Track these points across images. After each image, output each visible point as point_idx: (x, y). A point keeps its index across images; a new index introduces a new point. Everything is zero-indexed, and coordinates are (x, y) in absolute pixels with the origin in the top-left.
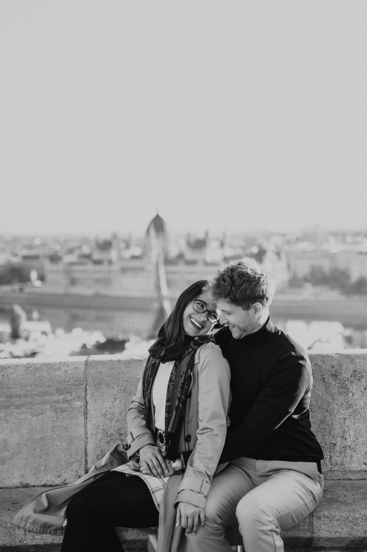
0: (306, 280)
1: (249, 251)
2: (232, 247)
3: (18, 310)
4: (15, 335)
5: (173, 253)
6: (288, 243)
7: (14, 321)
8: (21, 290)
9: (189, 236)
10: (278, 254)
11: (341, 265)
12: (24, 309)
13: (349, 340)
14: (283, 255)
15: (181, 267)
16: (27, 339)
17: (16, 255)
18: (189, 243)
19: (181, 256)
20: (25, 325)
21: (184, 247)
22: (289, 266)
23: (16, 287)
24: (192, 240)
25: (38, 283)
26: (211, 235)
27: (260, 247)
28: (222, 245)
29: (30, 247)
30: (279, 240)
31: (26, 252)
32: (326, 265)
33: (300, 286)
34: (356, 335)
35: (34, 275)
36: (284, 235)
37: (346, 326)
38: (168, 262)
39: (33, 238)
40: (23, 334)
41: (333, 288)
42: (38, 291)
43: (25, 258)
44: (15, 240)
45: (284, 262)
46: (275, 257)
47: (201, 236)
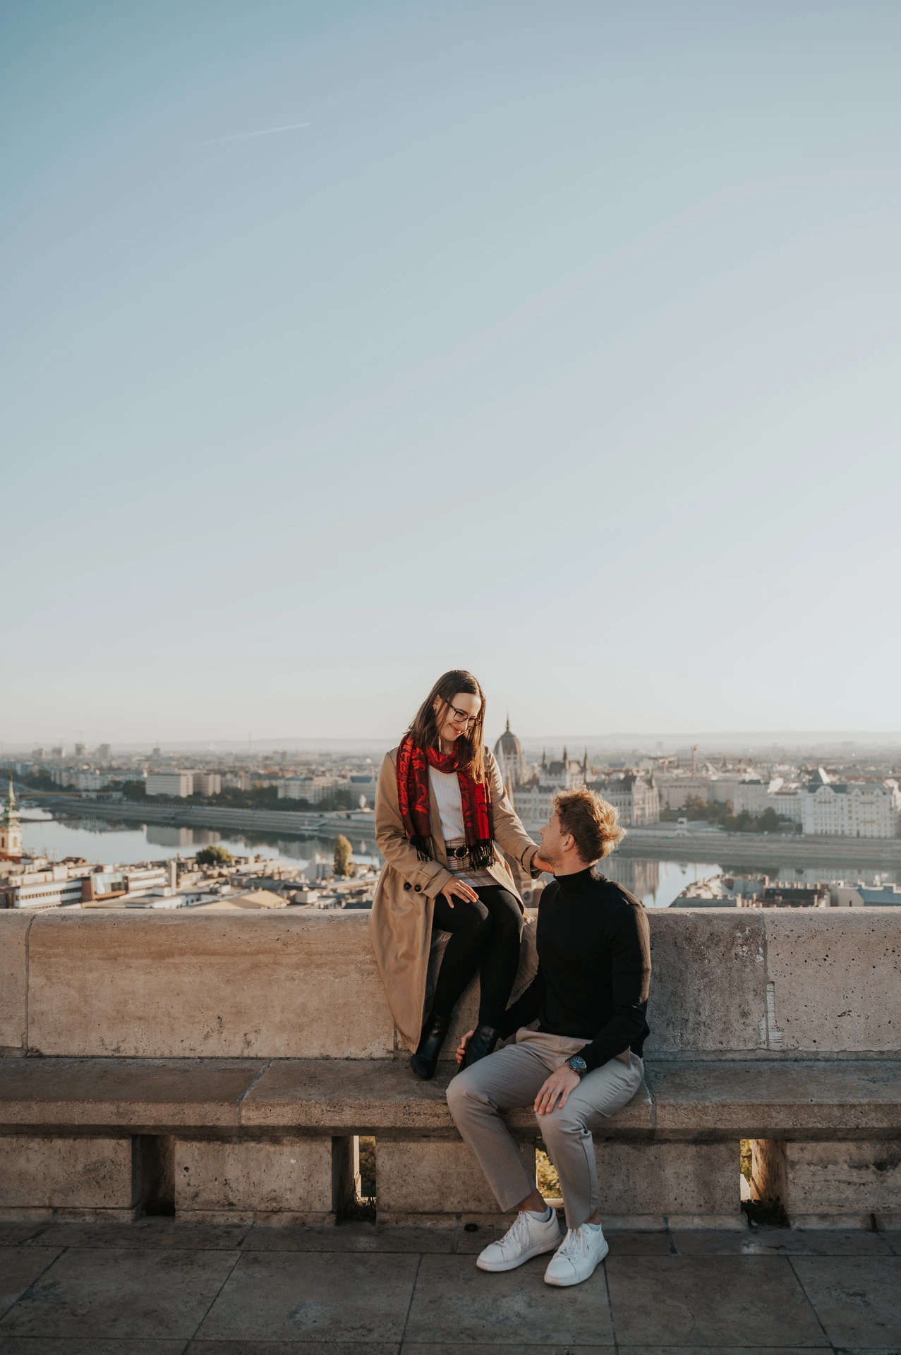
0: (680, 813)
1: (614, 777)
2: (594, 773)
3: (344, 840)
4: (340, 871)
5: (526, 776)
6: (661, 768)
7: (339, 853)
8: (349, 817)
9: (544, 757)
10: (649, 782)
11: (722, 798)
12: (349, 839)
13: (729, 885)
14: (654, 783)
15: (535, 794)
16: (353, 875)
17: (344, 777)
18: (544, 766)
19: (534, 781)
20: (351, 858)
21: (538, 770)
22: (660, 796)
23: (343, 814)
24: (548, 763)
25: (367, 810)
26: (570, 757)
27: (627, 772)
28: (583, 770)
29: (360, 768)
30: (649, 765)
31: (355, 774)
32: (704, 796)
33: (675, 820)
34: (739, 879)
35: (363, 801)
36: (655, 759)
37: (726, 869)
38: (518, 787)
39: (366, 757)
40: (349, 869)
41: (711, 823)
42: (367, 818)
43: (353, 779)
44: (344, 758)
45: (655, 790)
46: (644, 786)
47: (559, 758)
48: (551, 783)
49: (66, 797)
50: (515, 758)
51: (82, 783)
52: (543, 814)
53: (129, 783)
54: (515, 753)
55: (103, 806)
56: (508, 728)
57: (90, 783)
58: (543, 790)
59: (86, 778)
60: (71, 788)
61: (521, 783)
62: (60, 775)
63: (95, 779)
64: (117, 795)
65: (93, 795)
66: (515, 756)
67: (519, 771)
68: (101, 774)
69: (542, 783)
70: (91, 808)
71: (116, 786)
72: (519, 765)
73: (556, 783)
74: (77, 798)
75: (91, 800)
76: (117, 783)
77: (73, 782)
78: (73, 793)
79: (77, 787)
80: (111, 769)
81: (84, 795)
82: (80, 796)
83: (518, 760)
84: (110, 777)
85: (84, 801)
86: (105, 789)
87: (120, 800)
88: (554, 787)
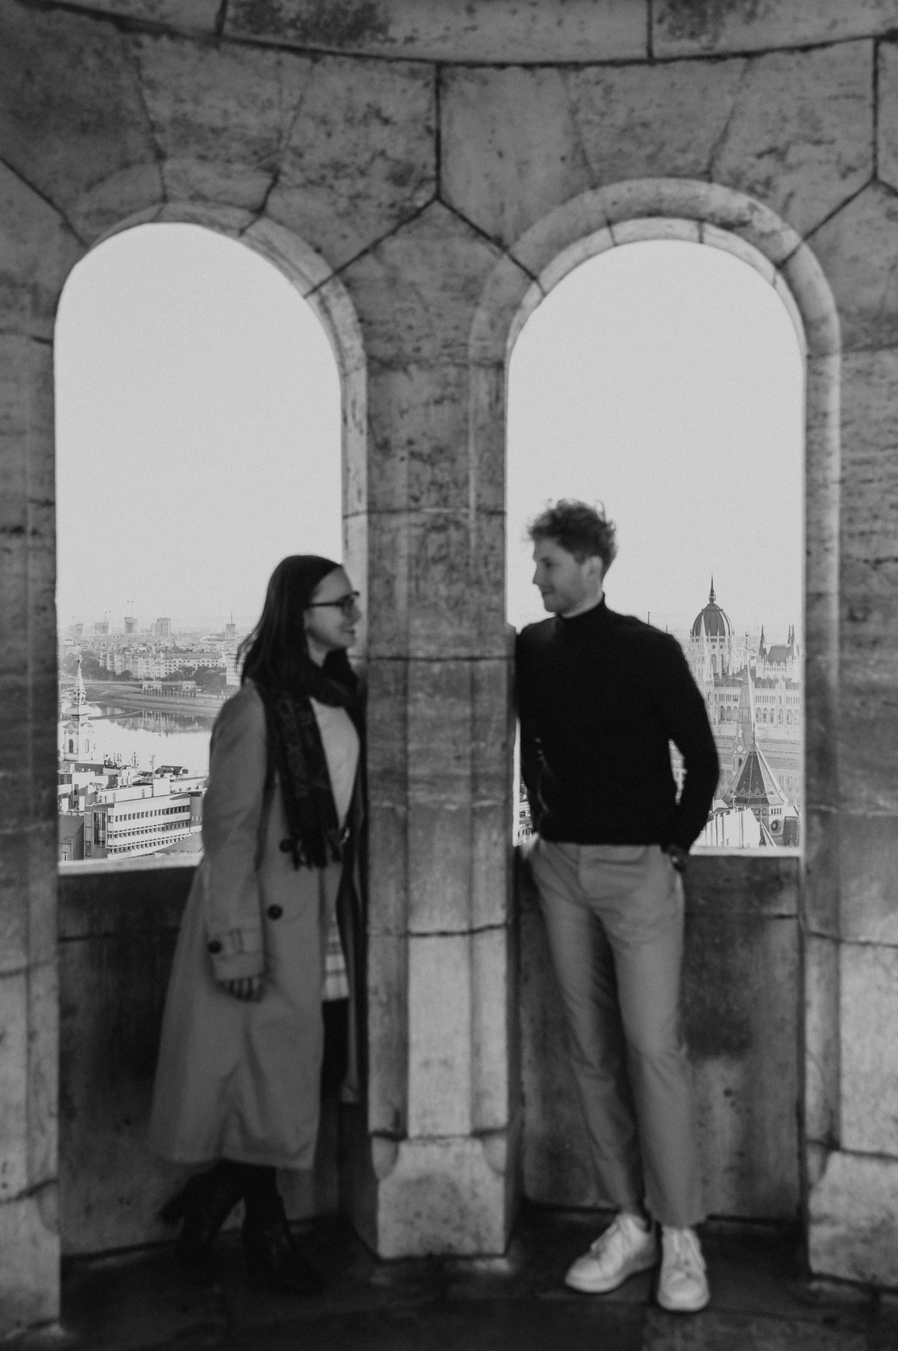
9: (762, 639)
18: (762, 651)
38: (727, 680)
48: (772, 674)
49: (122, 688)
50: (722, 640)
51: (142, 668)
52: (761, 716)
53: (203, 669)
54: (723, 633)
55: (172, 700)
56: (712, 600)
57: (152, 669)
58: (760, 683)
59: (147, 663)
60: (126, 675)
61: (730, 674)
62: (112, 658)
63: (159, 664)
64: (189, 685)
65: (158, 685)
66: (722, 637)
67: (727, 658)
68: (166, 658)
69: (759, 674)
70: (156, 702)
71: (186, 673)
72: (726, 650)
73: (779, 675)
74: (138, 690)
75: (156, 692)
76: (188, 670)
77: (129, 667)
78: (131, 682)
79: (134, 675)
80: (177, 651)
81: (145, 684)
82: (141, 686)
83: (726, 643)
84: (179, 662)
85: (146, 692)
86: (172, 677)
87: (193, 692)
88: (777, 681)
